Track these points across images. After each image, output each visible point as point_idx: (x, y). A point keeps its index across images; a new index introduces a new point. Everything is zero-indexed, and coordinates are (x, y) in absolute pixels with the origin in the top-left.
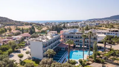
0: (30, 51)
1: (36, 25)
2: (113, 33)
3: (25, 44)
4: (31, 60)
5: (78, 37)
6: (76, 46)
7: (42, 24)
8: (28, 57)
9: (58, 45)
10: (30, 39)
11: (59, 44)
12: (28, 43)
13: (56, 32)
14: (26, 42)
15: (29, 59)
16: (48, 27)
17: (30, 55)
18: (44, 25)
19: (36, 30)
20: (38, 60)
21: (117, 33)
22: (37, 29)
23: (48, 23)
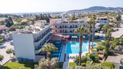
0: (13, 49)
1: (13, 17)
2: (102, 22)
3: (2, 39)
4: (17, 61)
5: (72, 26)
6: (72, 37)
7: (20, 16)
8: (10, 58)
9: (50, 37)
10: (8, 32)
11: (52, 36)
12: (6, 38)
13: (45, 21)
14: (4, 37)
15: (13, 60)
16: (28, 18)
17: (14, 54)
18: (22, 16)
19: (15, 23)
20: (28, 61)
21: (106, 22)
22: (16, 21)
23: (27, 15)
